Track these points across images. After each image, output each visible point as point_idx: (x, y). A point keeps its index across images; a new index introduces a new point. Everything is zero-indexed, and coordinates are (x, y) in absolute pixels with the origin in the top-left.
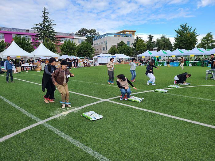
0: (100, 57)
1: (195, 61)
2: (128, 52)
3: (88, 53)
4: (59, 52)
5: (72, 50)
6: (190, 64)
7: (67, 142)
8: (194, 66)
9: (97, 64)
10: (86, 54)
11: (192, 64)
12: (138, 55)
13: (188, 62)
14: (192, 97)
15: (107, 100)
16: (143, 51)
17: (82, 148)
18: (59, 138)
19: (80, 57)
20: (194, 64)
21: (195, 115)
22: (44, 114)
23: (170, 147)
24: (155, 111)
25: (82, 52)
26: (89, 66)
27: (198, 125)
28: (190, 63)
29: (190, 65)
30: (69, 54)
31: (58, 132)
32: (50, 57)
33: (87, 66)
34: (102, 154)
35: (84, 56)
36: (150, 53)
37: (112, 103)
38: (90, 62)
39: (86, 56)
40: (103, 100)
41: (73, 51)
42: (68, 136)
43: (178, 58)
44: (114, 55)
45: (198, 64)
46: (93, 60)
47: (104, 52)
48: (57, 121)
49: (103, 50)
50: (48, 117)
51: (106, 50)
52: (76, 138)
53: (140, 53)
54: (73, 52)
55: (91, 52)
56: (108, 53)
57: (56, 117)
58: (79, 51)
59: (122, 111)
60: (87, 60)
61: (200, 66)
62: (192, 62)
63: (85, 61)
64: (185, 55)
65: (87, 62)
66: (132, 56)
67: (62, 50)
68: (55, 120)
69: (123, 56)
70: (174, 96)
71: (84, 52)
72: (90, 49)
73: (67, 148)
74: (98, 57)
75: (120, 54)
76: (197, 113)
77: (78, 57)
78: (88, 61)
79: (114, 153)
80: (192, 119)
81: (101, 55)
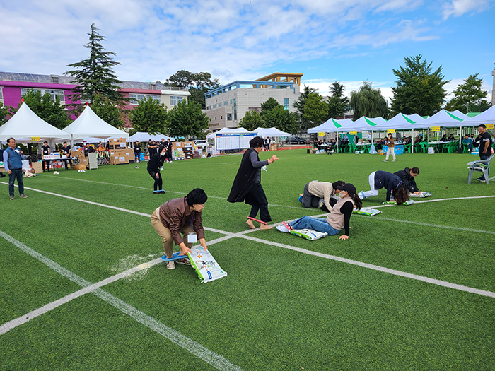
0: (221, 135)
1: (442, 142)
2: (287, 123)
3: (195, 127)
4: (127, 127)
5: (158, 120)
6: (429, 148)
7: (150, 333)
8: (440, 152)
9: (215, 152)
10: (189, 129)
11: (435, 149)
12: (310, 131)
13: (425, 143)
14: (436, 226)
15: (240, 235)
16: (320, 120)
17: (185, 346)
18: (132, 323)
19: (176, 137)
20: (439, 149)
21: (444, 267)
22: (97, 269)
23: (387, 342)
24: (352, 259)
25: (180, 124)
26: (196, 156)
27: (452, 289)
28: (431, 145)
29: (431, 150)
30: (150, 130)
31: (129, 310)
32: (107, 137)
33: (192, 157)
34: (231, 360)
35: (185, 134)
36: (338, 126)
37: (252, 241)
38: (199, 148)
39: (189, 133)
40: (231, 235)
41: (159, 123)
42: (153, 319)
43: (402, 133)
44: (254, 131)
45: (448, 148)
46: (207, 144)
47: (231, 123)
48: (127, 284)
49: (228, 119)
50: (107, 275)
51: (236, 119)
52: (170, 324)
53: (312, 126)
54: (158, 126)
55: (200, 124)
56: (239, 127)
57: (125, 274)
58: (174, 124)
59: (274, 261)
60: (191, 143)
61: (454, 152)
62: (435, 143)
63: (188, 145)
64: (417, 127)
65: (191, 148)
66: (295, 132)
67: (135, 122)
68: (121, 282)
69: (273, 132)
70: (394, 222)
71: (186, 124)
72: (198, 118)
73: (150, 347)
74: (217, 135)
75: (268, 127)
76: (448, 263)
77: (171, 135)
78: (195, 146)
79: (258, 358)
80: (437, 276)
81: (224, 130)
